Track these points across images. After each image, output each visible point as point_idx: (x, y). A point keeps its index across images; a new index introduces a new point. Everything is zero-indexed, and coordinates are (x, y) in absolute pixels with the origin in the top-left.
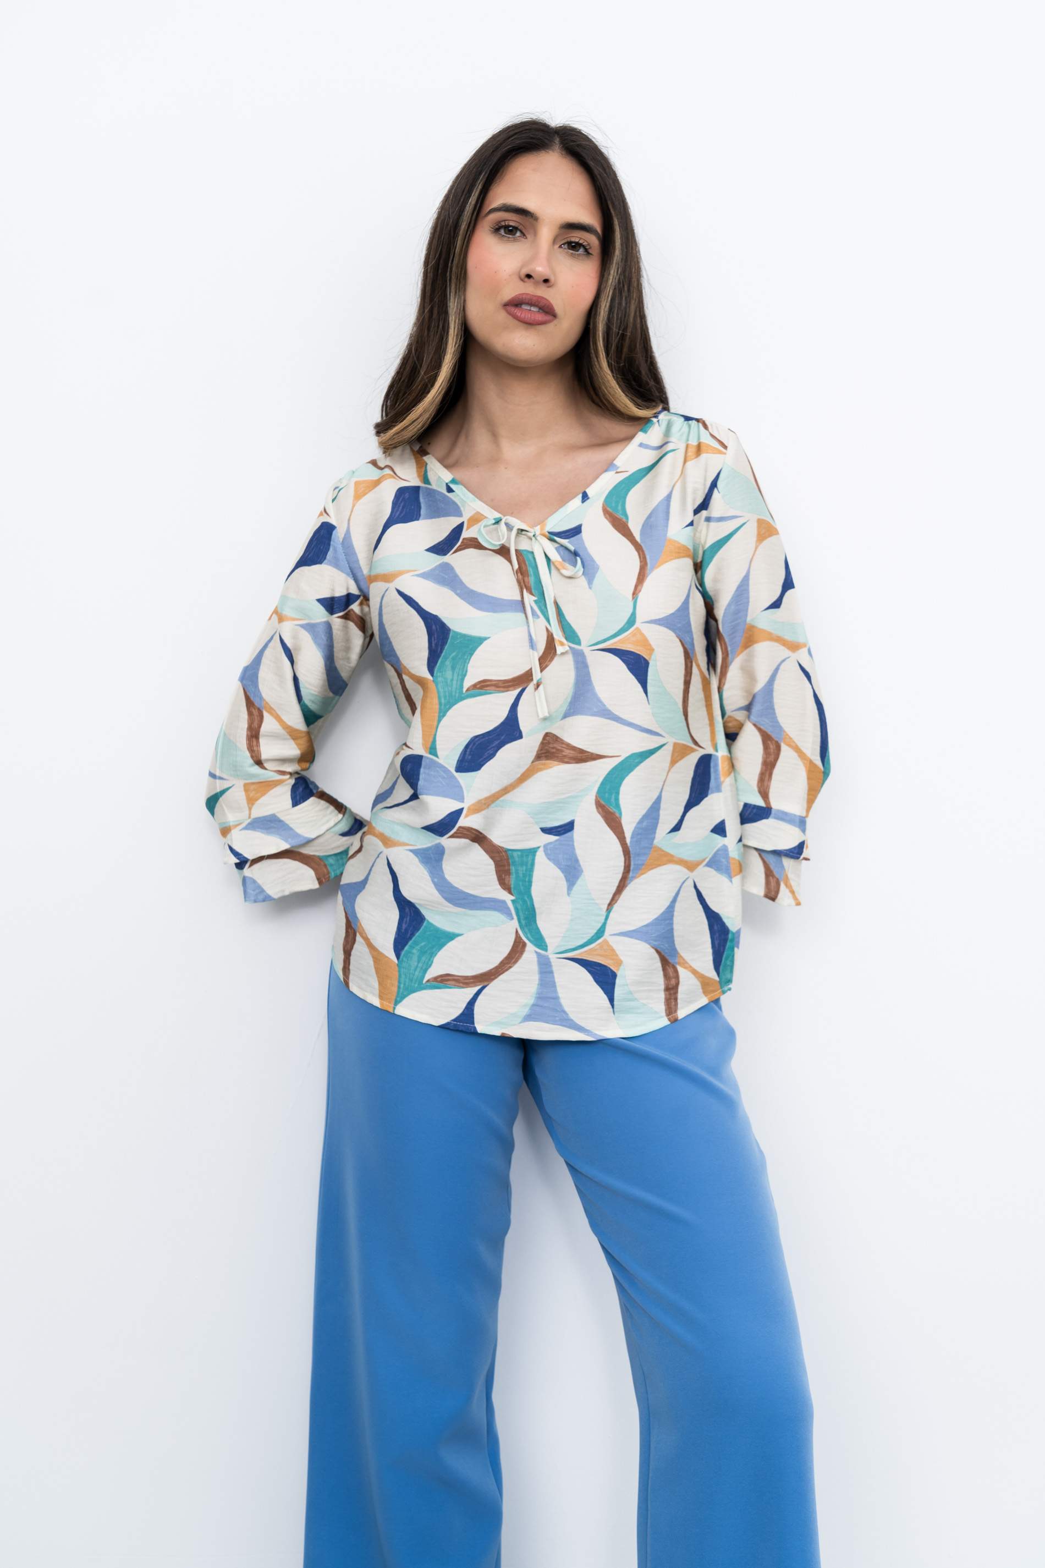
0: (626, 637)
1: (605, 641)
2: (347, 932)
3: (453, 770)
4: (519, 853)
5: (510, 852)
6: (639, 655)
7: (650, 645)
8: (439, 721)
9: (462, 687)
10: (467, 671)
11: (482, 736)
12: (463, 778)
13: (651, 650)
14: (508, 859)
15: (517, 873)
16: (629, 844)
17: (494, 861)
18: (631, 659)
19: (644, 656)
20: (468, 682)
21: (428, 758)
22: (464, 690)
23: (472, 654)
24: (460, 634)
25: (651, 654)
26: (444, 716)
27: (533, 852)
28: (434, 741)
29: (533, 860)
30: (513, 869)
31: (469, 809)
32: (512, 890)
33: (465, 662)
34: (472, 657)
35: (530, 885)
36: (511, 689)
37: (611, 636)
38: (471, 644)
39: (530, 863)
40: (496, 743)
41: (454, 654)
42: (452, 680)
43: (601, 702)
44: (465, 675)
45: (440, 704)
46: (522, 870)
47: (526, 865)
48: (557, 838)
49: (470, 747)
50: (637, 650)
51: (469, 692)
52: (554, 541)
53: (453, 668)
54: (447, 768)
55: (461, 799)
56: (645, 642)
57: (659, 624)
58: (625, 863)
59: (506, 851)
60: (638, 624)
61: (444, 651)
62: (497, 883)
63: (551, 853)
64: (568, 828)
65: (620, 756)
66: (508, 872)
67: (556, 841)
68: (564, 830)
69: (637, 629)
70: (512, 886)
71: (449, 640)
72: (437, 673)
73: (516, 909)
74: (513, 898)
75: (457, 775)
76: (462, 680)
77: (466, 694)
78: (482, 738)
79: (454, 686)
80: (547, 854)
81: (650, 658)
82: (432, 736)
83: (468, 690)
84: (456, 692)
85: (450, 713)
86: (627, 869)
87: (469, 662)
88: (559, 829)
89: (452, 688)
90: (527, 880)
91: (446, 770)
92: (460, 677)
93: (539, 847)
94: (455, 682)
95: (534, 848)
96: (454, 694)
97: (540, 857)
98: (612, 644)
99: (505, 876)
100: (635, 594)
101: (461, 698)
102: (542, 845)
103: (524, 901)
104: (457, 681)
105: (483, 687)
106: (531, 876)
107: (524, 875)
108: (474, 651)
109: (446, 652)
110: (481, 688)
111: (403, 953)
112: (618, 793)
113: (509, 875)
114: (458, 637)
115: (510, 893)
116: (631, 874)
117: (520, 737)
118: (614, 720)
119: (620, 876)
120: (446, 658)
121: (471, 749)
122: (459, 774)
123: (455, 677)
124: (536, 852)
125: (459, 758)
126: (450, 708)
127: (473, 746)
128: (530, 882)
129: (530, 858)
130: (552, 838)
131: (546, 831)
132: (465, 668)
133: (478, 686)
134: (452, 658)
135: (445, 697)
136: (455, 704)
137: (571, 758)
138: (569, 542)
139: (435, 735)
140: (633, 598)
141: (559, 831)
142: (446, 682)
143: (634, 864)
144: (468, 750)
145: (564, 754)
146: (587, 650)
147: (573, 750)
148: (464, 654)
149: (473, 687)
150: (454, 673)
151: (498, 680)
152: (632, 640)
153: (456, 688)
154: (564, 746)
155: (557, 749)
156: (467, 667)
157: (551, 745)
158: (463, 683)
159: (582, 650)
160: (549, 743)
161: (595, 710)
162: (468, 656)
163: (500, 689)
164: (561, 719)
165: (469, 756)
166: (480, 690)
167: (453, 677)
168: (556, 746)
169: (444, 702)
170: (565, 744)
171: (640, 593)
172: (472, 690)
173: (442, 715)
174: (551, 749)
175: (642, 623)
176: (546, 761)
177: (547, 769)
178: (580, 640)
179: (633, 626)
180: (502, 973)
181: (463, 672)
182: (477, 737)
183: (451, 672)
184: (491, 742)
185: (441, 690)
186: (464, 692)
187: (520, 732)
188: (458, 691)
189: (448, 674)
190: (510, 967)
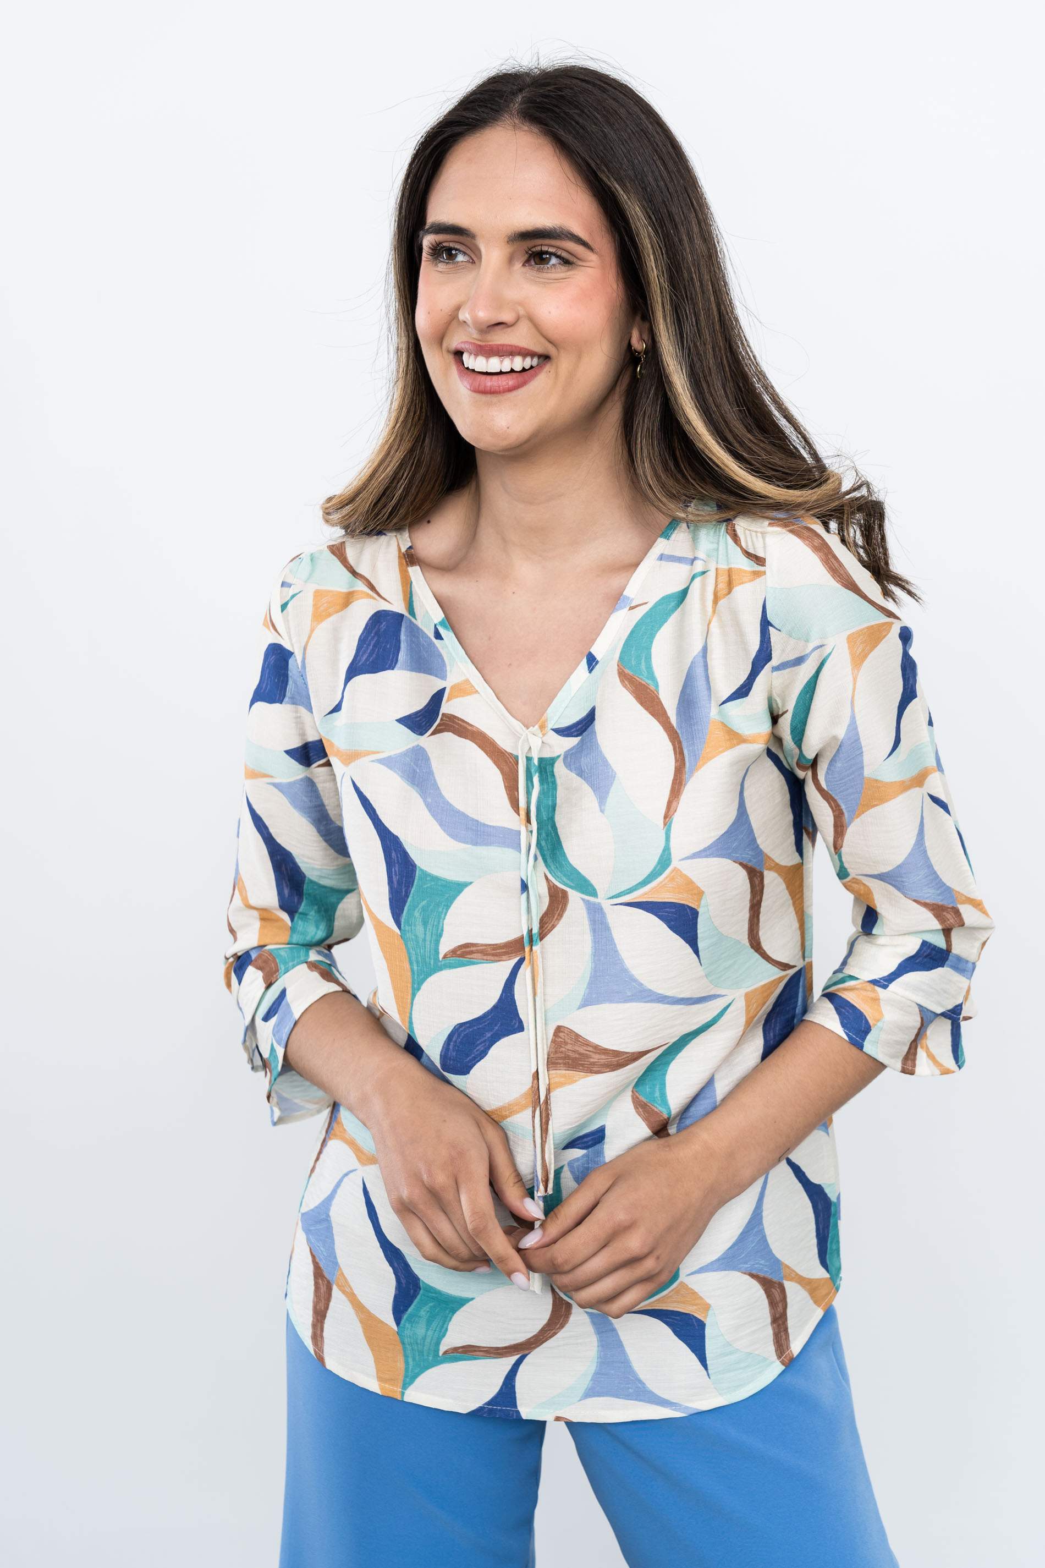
0: (661, 882)
1: (630, 891)
2: (316, 1284)
3: (437, 1064)
6: (683, 905)
7: (697, 889)
8: (414, 995)
9: (437, 952)
10: (442, 930)
13: (699, 894)
18: (672, 913)
19: (690, 905)
20: (445, 946)
22: (441, 956)
23: (448, 907)
24: (429, 875)
25: (700, 902)
26: (419, 990)
33: (439, 917)
34: (450, 910)
36: (505, 957)
37: (639, 884)
38: (449, 891)
40: (487, 1035)
41: (424, 903)
42: (424, 940)
43: (635, 980)
44: (441, 936)
45: (412, 973)
48: (584, 1151)
49: (454, 1039)
50: (679, 899)
51: (447, 961)
53: (425, 923)
56: (690, 885)
57: (707, 856)
60: (675, 863)
61: (411, 895)
67: (583, 1156)
68: (592, 1140)
69: (675, 869)
71: (416, 881)
72: (404, 926)
76: (437, 942)
77: (443, 963)
78: (470, 1027)
79: (428, 949)
81: (699, 908)
82: (408, 1014)
83: (445, 957)
84: (430, 959)
85: (426, 987)
87: (444, 919)
88: (585, 1140)
89: (424, 953)
92: (434, 937)
93: (562, 1167)
94: (428, 944)
96: (427, 961)
98: (642, 895)
100: (668, 816)
101: (438, 968)
104: (431, 942)
105: (466, 953)
108: (452, 903)
109: (413, 897)
110: (462, 956)
111: (405, 1321)
114: (428, 879)
117: (521, 1027)
118: (658, 1002)
120: (414, 905)
121: (455, 1041)
123: (428, 938)
125: (441, 1052)
126: (425, 980)
127: (458, 1036)
132: (441, 925)
133: (458, 953)
134: (423, 907)
135: (418, 963)
136: (431, 974)
137: (601, 1065)
139: (411, 1014)
140: (665, 825)
141: (586, 1142)
142: (417, 942)
144: (452, 1044)
145: (592, 1060)
146: (606, 905)
147: (604, 1054)
148: (438, 905)
149: (454, 952)
150: (425, 931)
151: (486, 945)
152: (670, 885)
153: (430, 951)
154: (590, 1049)
155: (580, 1054)
156: (443, 924)
157: (569, 1047)
158: (438, 946)
159: (599, 904)
160: (566, 1043)
161: (629, 994)
162: (443, 909)
163: (489, 958)
164: (579, 1008)
165: (454, 1051)
166: (461, 959)
167: (425, 934)
168: (577, 1048)
169: (415, 968)
170: (591, 1046)
171: (675, 814)
172: (452, 957)
173: (416, 988)
174: (570, 1054)
175: (680, 860)
176: (567, 1072)
177: (570, 1084)
178: (595, 890)
179: (668, 865)
180: (545, 1341)
181: (437, 931)
182: (461, 1025)
183: (423, 929)
184: (480, 1034)
185: (411, 951)
186: (440, 959)
187: (521, 1019)
188: (433, 956)
189: (419, 930)
190: (555, 1333)
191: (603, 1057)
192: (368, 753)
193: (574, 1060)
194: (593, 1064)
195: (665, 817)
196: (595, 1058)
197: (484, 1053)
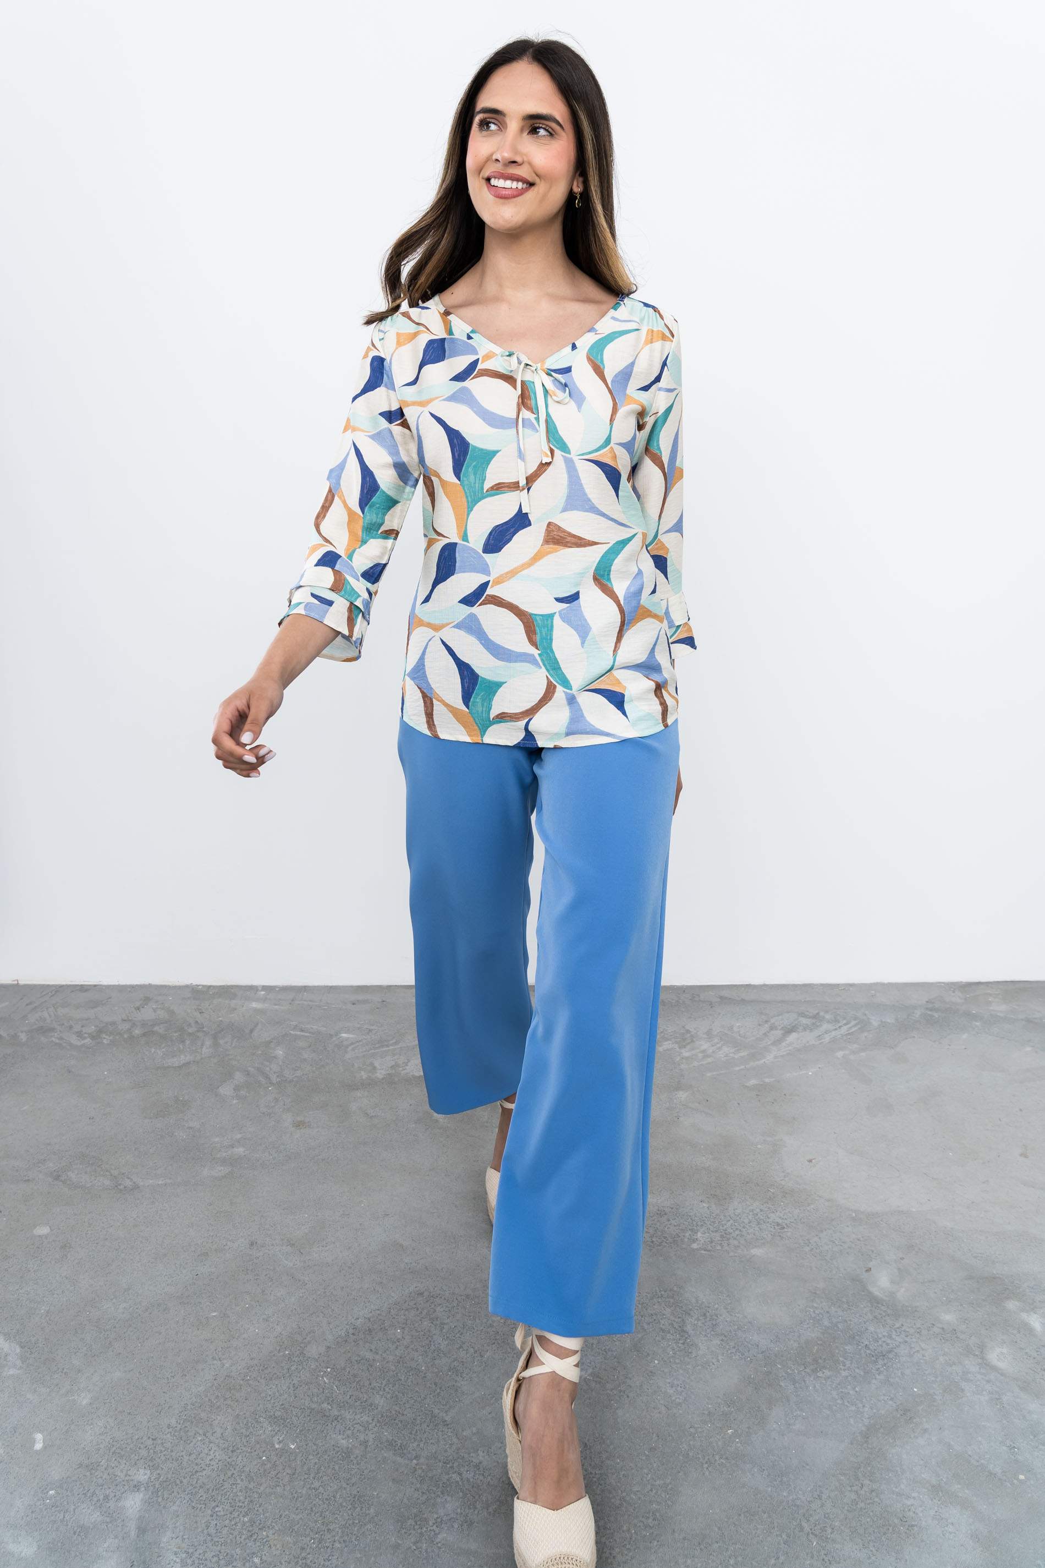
0: (604, 452)
1: (590, 453)
3: (481, 551)
4: (542, 617)
5: (535, 616)
6: (614, 467)
8: (468, 515)
9: (483, 489)
10: (485, 477)
11: (501, 525)
12: (489, 557)
14: (533, 622)
15: (541, 632)
16: (623, 608)
17: (524, 624)
18: (609, 470)
20: (487, 485)
21: (461, 544)
23: (488, 464)
24: (477, 448)
26: (471, 511)
27: (551, 616)
28: (465, 531)
29: (552, 622)
30: (537, 629)
31: (493, 581)
32: (538, 646)
33: (483, 470)
34: (489, 466)
35: (551, 642)
37: (593, 450)
38: (489, 456)
39: (550, 624)
40: (512, 530)
41: (474, 463)
42: (474, 485)
43: (590, 500)
44: (485, 480)
45: (468, 502)
46: (544, 630)
47: (548, 627)
48: (568, 605)
49: (492, 534)
50: (613, 464)
51: (489, 493)
52: (552, 376)
53: (475, 474)
54: (476, 550)
55: (489, 574)
57: (624, 447)
58: (622, 617)
59: (531, 615)
60: (613, 443)
62: (527, 640)
63: (565, 618)
64: (575, 597)
65: (608, 543)
66: (535, 632)
67: (568, 608)
68: (573, 599)
69: (611, 448)
70: (538, 643)
71: (470, 451)
72: (463, 478)
73: (542, 660)
74: (540, 652)
75: (484, 555)
76: (483, 483)
77: (486, 494)
78: (502, 527)
79: (477, 488)
80: (561, 618)
82: (464, 527)
83: (488, 491)
84: (478, 492)
85: (476, 509)
86: (622, 623)
87: (486, 470)
88: (569, 599)
89: (475, 491)
90: (548, 638)
91: (476, 552)
92: (480, 482)
93: (555, 613)
95: (552, 614)
96: (477, 494)
97: (557, 621)
98: (593, 457)
99: (532, 635)
101: (483, 497)
102: (558, 611)
103: (548, 654)
104: (478, 485)
105: (499, 488)
106: (551, 634)
107: (547, 634)
108: (491, 462)
109: (467, 462)
110: (496, 490)
111: (470, 704)
112: (610, 571)
113: (536, 634)
114: (477, 450)
115: (537, 648)
116: (625, 628)
117: (530, 524)
118: (602, 516)
119: (618, 629)
120: (468, 467)
121: (494, 536)
122: (486, 554)
123: (477, 481)
124: (553, 616)
125: (485, 543)
126: (476, 504)
127: (494, 534)
128: (551, 640)
129: (550, 620)
130: (565, 606)
131: (559, 600)
132: (484, 474)
133: (495, 488)
134: (473, 467)
135: (471, 497)
136: (479, 502)
137: (572, 543)
138: (562, 377)
139: (466, 525)
140: (610, 425)
142: (470, 487)
143: (628, 620)
144: (491, 536)
145: (567, 540)
146: (576, 459)
147: (574, 537)
148: (482, 463)
149: (492, 488)
150: (475, 478)
151: (510, 483)
152: (609, 455)
154: (565, 534)
155: (561, 537)
157: (555, 533)
158: (483, 486)
159: (571, 458)
160: (553, 531)
161: (587, 507)
162: (486, 465)
163: (513, 489)
164: (561, 513)
165: (492, 540)
168: (561, 534)
169: (470, 500)
172: (491, 491)
173: (470, 509)
174: (555, 536)
175: (616, 444)
176: (556, 546)
177: (555, 552)
178: (570, 450)
179: (610, 445)
180: (541, 708)
181: (482, 478)
182: (497, 526)
184: (507, 530)
185: (467, 491)
186: (485, 492)
187: (530, 521)
188: (480, 492)
189: (472, 477)
190: (547, 703)
191: (573, 539)
192: (437, 398)
193: (558, 540)
194: (567, 542)
195: (611, 420)
196: (569, 539)
197: (510, 540)
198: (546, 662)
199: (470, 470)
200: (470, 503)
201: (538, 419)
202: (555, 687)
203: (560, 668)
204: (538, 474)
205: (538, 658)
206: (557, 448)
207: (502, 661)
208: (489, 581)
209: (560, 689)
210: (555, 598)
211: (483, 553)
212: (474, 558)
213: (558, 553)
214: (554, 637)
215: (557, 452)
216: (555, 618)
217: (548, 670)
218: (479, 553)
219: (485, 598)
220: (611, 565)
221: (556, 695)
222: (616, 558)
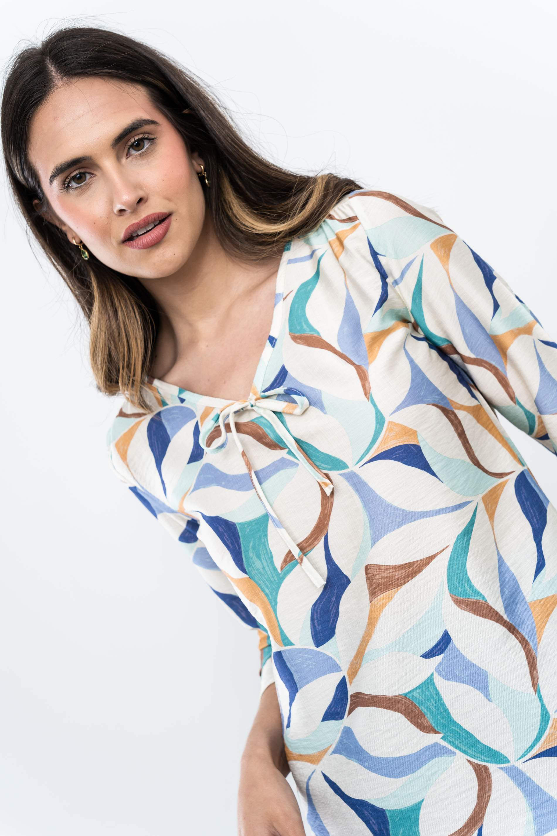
0: (385, 435)
1: (367, 452)
3: (312, 647)
4: (419, 691)
5: (409, 695)
6: (407, 445)
7: (411, 429)
8: (275, 611)
9: (275, 569)
10: (271, 553)
11: (319, 602)
12: (327, 648)
13: (414, 433)
14: (412, 703)
15: (429, 709)
16: (508, 620)
17: (401, 712)
18: (402, 453)
19: (411, 443)
20: (278, 562)
21: (287, 650)
22: (279, 570)
23: (266, 536)
24: (246, 523)
25: (416, 437)
26: (276, 604)
27: (430, 681)
28: (282, 632)
29: (435, 689)
30: (423, 709)
31: (348, 674)
32: (436, 729)
33: (265, 546)
34: (268, 538)
35: (448, 713)
36: (315, 543)
37: (371, 443)
38: (260, 526)
39: (434, 693)
40: (333, 600)
41: (251, 544)
43: (399, 509)
44: (272, 557)
45: (266, 595)
46: (431, 704)
47: (433, 698)
48: (442, 656)
49: (315, 617)
50: (402, 442)
51: (285, 570)
53: (258, 557)
54: (307, 649)
55: (336, 668)
56: (405, 430)
57: (407, 406)
58: (517, 638)
59: (405, 696)
60: (388, 419)
61: (242, 545)
62: (417, 731)
63: (445, 673)
64: (445, 640)
65: (448, 546)
66: (421, 715)
67: (443, 659)
68: (443, 644)
69: (390, 422)
70: (433, 725)
71: (240, 534)
72: (248, 569)
73: (450, 742)
74: (441, 735)
75: (321, 649)
76: (272, 562)
77: (283, 573)
78: (321, 602)
79: (269, 572)
80: (444, 677)
81: (418, 442)
82: (278, 628)
83: (282, 569)
84: (273, 577)
85: (279, 598)
86: (524, 642)
87: (268, 544)
88: (439, 647)
89: (268, 575)
90: (442, 711)
91: (308, 651)
92: (269, 561)
93: (432, 674)
94: (267, 568)
95: (428, 678)
96: (272, 579)
97: (440, 683)
98: (376, 451)
99: (420, 720)
100: (367, 393)
101: (282, 579)
102: (434, 671)
103: (452, 731)
104: (268, 566)
106: (443, 704)
107: (437, 708)
108: (267, 531)
109: (244, 546)
112: (469, 581)
113: (424, 716)
114: (246, 526)
115: (436, 732)
116: (531, 644)
117: (349, 581)
118: (422, 518)
119: (523, 653)
121: (317, 618)
122: (321, 647)
123: (266, 565)
124: (432, 680)
125: (312, 633)
126: (277, 594)
127: (317, 616)
128: (446, 710)
129: (431, 687)
130: (438, 659)
131: (428, 655)
132: (269, 550)
133: (288, 559)
134: (252, 549)
135: (267, 586)
136: (279, 587)
137: (403, 577)
139: (279, 625)
140: (368, 398)
141: (441, 648)
142: (260, 573)
143: (527, 634)
144: (316, 621)
145: (396, 577)
146: (357, 470)
147: (402, 569)
148: (260, 539)
149: (285, 562)
150: (261, 561)
152: (391, 435)
153: (271, 573)
154: (391, 570)
155: (387, 577)
156: (269, 549)
157: (378, 577)
158: (274, 565)
159: (352, 471)
160: (375, 575)
161: (399, 520)
162: (264, 539)
164: (372, 547)
165: (319, 625)
166: (292, 562)
167: (262, 564)
168: (383, 575)
169: (267, 591)
170: (391, 569)
171: (371, 390)
172: (286, 565)
173: (274, 602)
174: (380, 581)
175: (390, 415)
176: (384, 594)
177: (390, 601)
178: (345, 463)
179: (384, 422)
181: (268, 555)
182: (315, 605)
183: (260, 562)
184: (329, 601)
185: (260, 582)
186: (280, 572)
187: (347, 577)
188: (274, 575)
189: (258, 564)
190: (489, 796)
191: (402, 571)
193: (385, 583)
194: (398, 579)
195: (366, 394)
196: (397, 574)
197: (337, 614)
198: (457, 743)
199: (251, 554)
200: (270, 596)
201: (290, 452)
202: (486, 768)
203: (478, 741)
204: (326, 514)
205: (444, 743)
206: (330, 469)
207: (402, 776)
208: (344, 676)
209: (493, 768)
210: (422, 656)
211: (317, 647)
212: (310, 659)
213: (393, 601)
214: (448, 705)
215: (333, 474)
216: (435, 681)
217: (464, 752)
218: (313, 650)
219: (351, 700)
220: (466, 573)
221: (494, 777)
222: (466, 559)
